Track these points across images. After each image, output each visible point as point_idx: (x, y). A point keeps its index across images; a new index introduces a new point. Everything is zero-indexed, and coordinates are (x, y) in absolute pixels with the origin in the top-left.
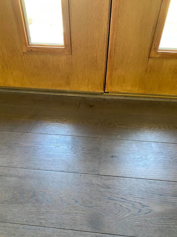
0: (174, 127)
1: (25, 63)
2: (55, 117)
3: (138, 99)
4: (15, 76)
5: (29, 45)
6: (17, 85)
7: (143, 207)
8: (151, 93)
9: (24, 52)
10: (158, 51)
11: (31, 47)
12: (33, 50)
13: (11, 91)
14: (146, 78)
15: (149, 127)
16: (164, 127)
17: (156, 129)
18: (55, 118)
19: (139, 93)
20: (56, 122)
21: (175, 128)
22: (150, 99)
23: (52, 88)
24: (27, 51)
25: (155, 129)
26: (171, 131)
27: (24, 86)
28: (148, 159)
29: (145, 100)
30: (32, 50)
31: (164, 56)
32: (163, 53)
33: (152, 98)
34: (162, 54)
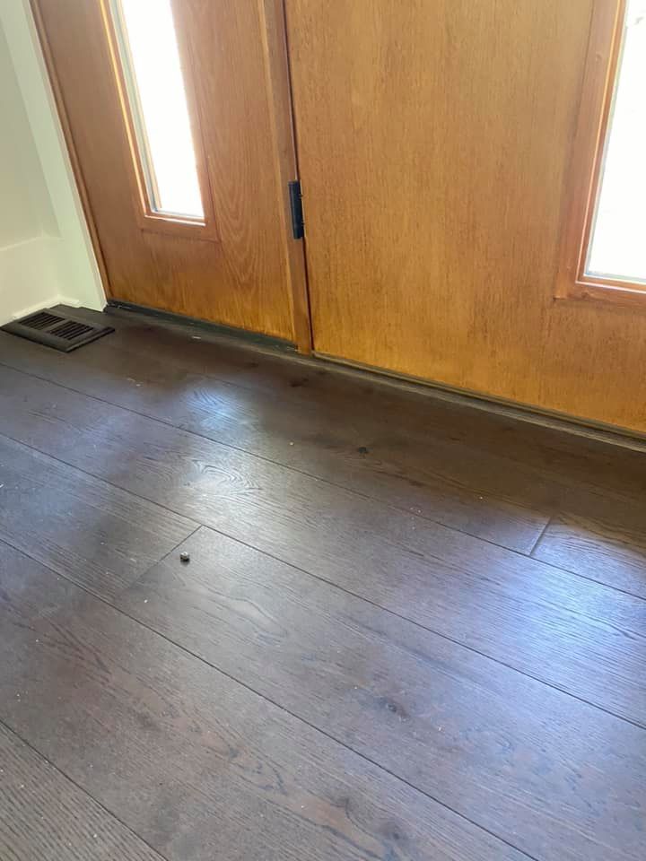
1: (549, 329)
2: (621, 529)
4: (499, 364)
5: (581, 278)
6: (499, 391)
9: (555, 299)
11: (588, 286)
12: (592, 295)
13: (474, 405)
18: (621, 532)
20: (621, 547)
23: (613, 421)
24: (570, 295)
27: (518, 399)
30: (585, 296)
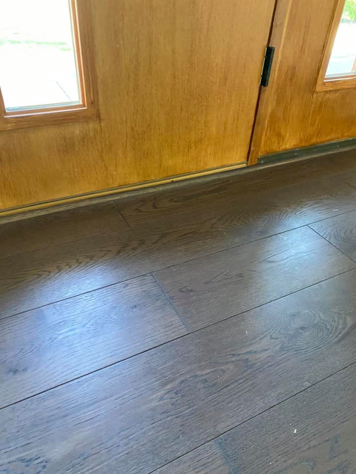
0: (88, 257)
3: (11, 221)
7: (28, 466)
8: (34, 201)
10: (5, 117)
14: (8, 174)
15: (36, 276)
16: (67, 265)
17: (52, 274)
19: (7, 207)
21: (88, 260)
22: (35, 215)
25: (48, 275)
26: (81, 269)
28: (36, 347)
29: (25, 218)
31: (24, 123)
32: (19, 120)
33: (39, 211)
34: (17, 121)
